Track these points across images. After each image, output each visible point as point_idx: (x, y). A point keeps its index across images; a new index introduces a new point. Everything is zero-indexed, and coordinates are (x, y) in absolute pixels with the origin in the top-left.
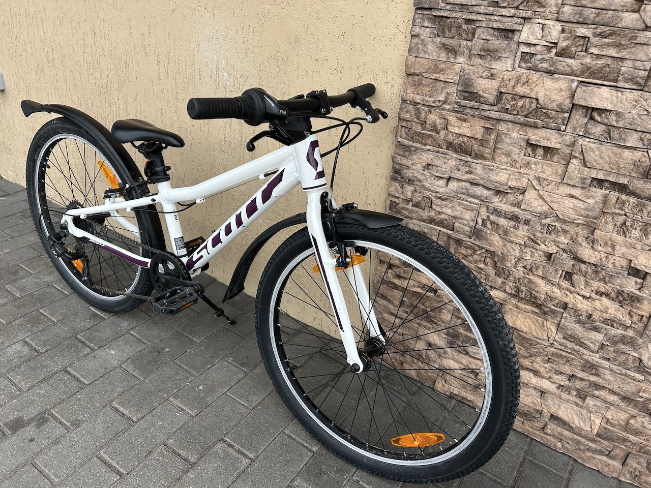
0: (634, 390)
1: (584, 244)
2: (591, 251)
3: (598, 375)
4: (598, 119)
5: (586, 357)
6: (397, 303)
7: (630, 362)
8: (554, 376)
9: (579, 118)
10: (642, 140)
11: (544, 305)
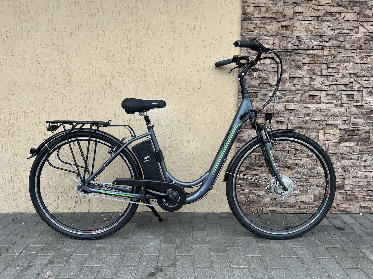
0: (319, 182)
1: (297, 145)
2: (299, 146)
3: (309, 182)
4: (292, 112)
5: (305, 178)
6: (245, 185)
7: (315, 174)
8: (298, 188)
9: (287, 113)
10: (303, 115)
11: (291, 167)
